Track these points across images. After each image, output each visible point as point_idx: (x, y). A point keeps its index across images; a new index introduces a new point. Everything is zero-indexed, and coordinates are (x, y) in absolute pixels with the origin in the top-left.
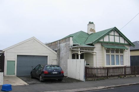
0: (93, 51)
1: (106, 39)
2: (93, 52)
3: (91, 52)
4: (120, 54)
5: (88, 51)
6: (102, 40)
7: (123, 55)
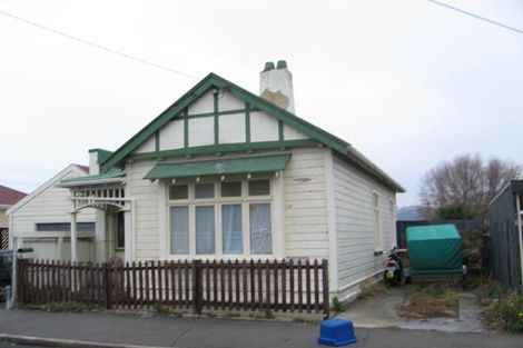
0: (123, 196)
1: (172, 140)
2: (123, 203)
3: (117, 202)
4: (245, 199)
5: (108, 198)
6: (150, 148)
7: (269, 205)
